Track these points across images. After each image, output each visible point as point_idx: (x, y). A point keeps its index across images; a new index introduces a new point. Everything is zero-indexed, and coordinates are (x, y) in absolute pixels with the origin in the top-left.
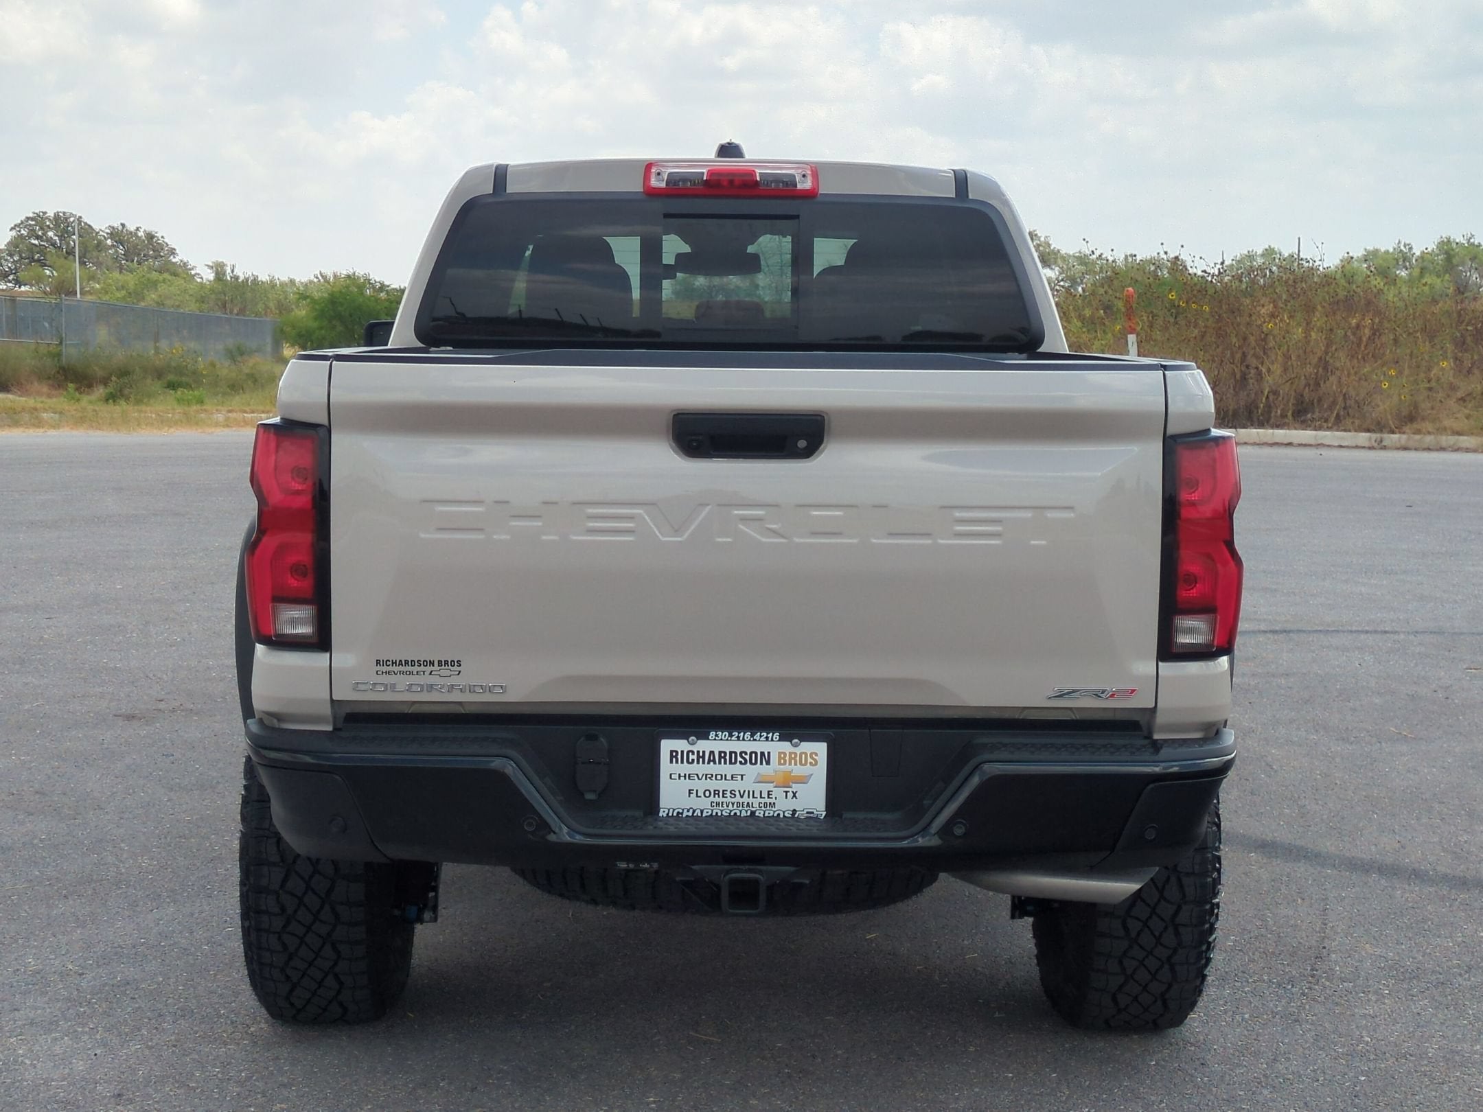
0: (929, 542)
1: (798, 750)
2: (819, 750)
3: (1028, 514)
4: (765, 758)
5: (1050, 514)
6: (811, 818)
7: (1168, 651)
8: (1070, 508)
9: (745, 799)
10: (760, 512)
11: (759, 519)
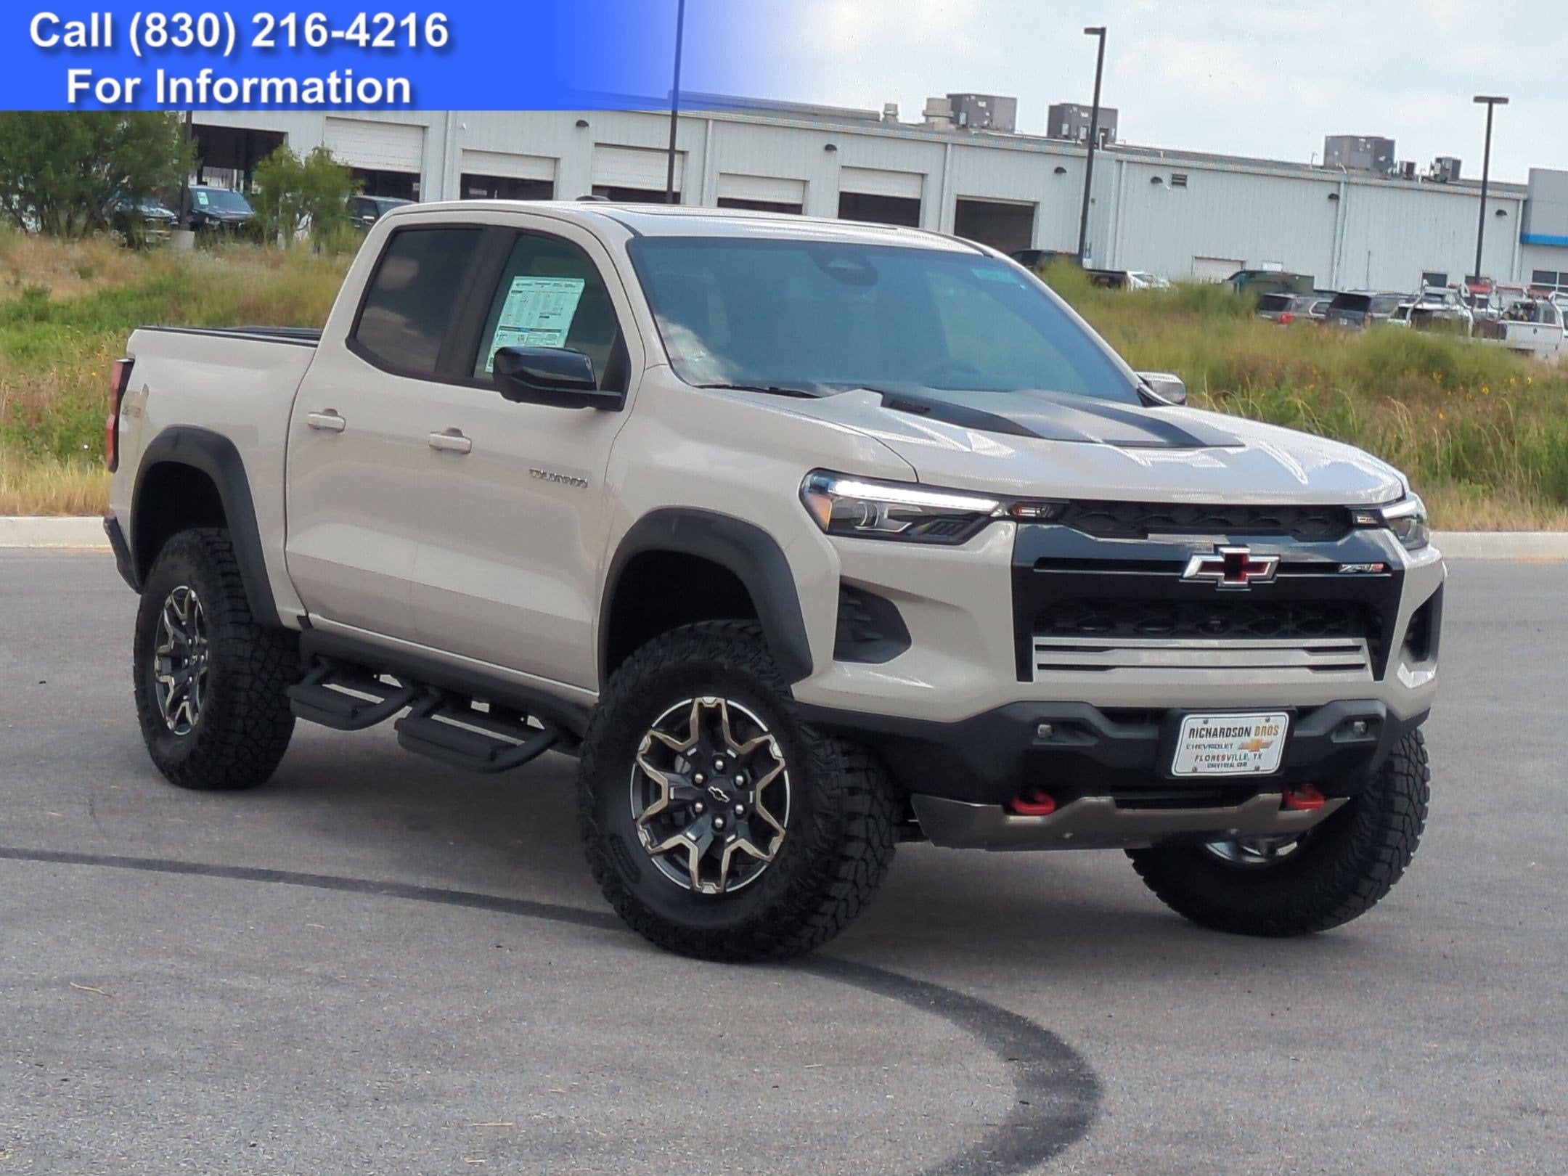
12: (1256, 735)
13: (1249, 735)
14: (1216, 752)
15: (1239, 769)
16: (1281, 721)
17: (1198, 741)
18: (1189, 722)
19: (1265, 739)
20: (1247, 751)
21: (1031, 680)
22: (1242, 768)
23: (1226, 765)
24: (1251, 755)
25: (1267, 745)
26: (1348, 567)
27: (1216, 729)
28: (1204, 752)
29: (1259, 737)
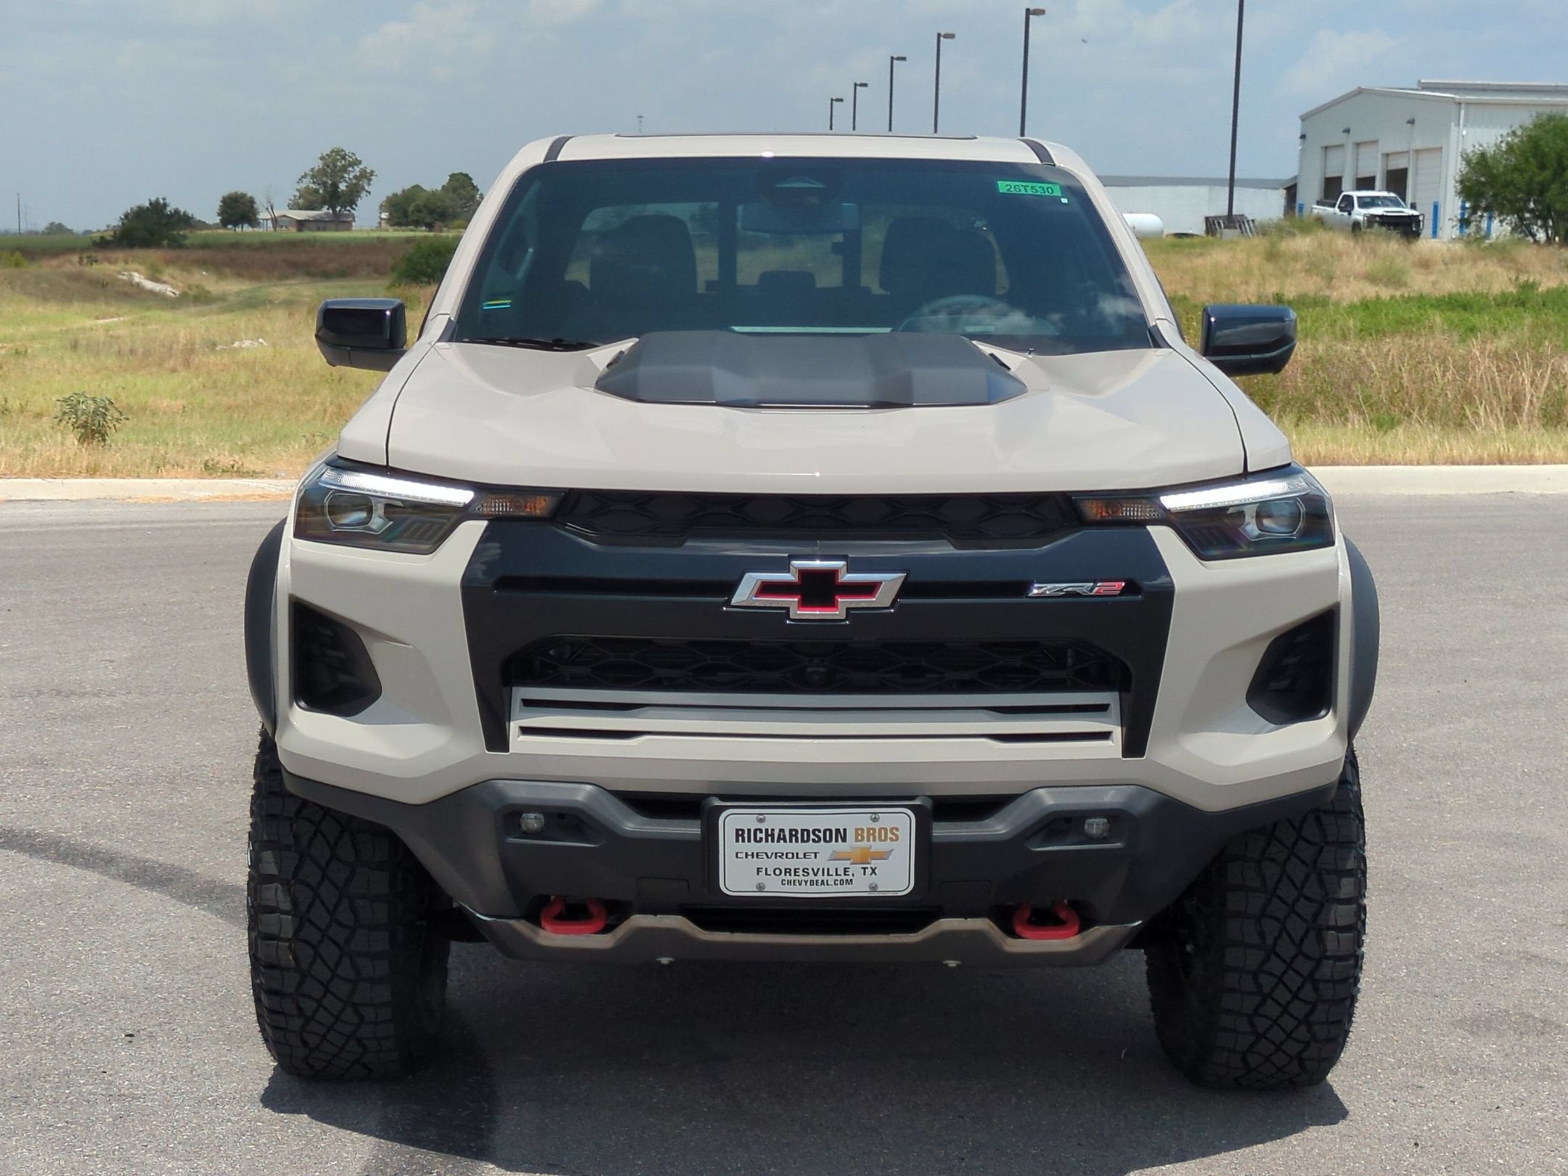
12: (857, 840)
13: (844, 840)
14: (792, 863)
15: (834, 888)
16: (902, 822)
17: (752, 847)
18: (731, 820)
19: (877, 846)
20: (847, 864)
21: (508, 751)
22: (846, 888)
23: (812, 883)
24: (856, 869)
25: (882, 856)
26: (1048, 589)
27: (782, 830)
28: (772, 864)
29: (865, 844)
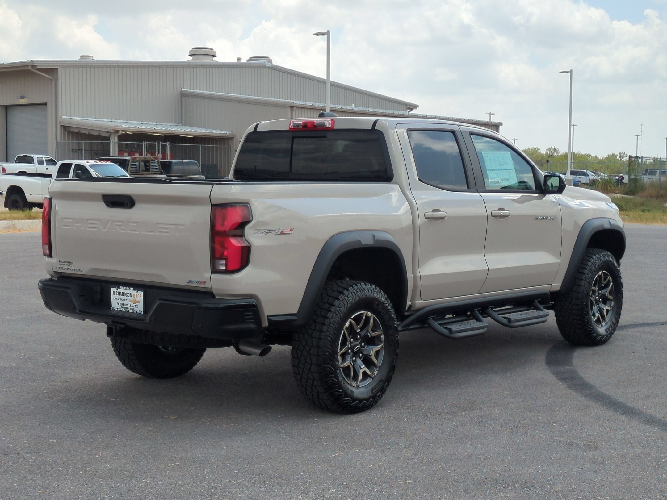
0: (153, 234)
1: (137, 293)
2: (141, 293)
3: (174, 227)
4: (130, 295)
5: (179, 227)
6: (140, 314)
7: (214, 270)
8: (184, 225)
9: (128, 307)
10: (120, 223)
11: (119, 225)
